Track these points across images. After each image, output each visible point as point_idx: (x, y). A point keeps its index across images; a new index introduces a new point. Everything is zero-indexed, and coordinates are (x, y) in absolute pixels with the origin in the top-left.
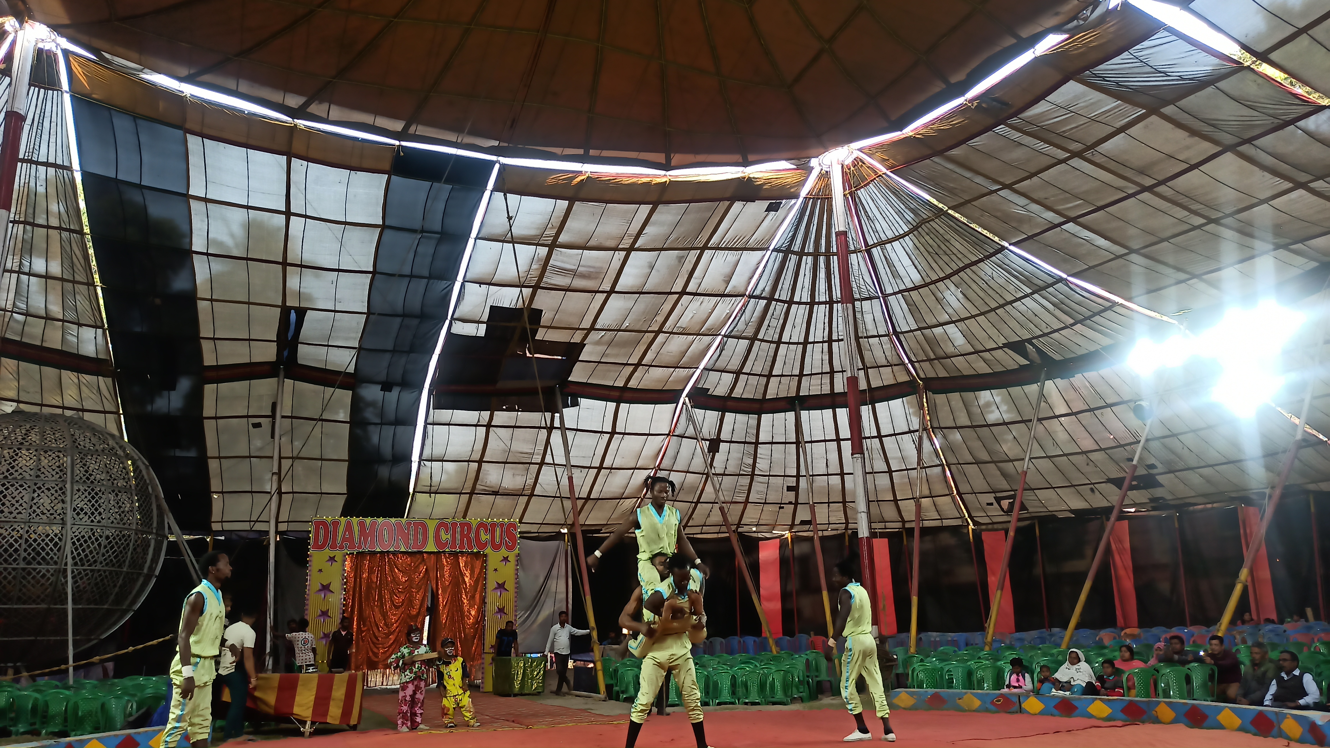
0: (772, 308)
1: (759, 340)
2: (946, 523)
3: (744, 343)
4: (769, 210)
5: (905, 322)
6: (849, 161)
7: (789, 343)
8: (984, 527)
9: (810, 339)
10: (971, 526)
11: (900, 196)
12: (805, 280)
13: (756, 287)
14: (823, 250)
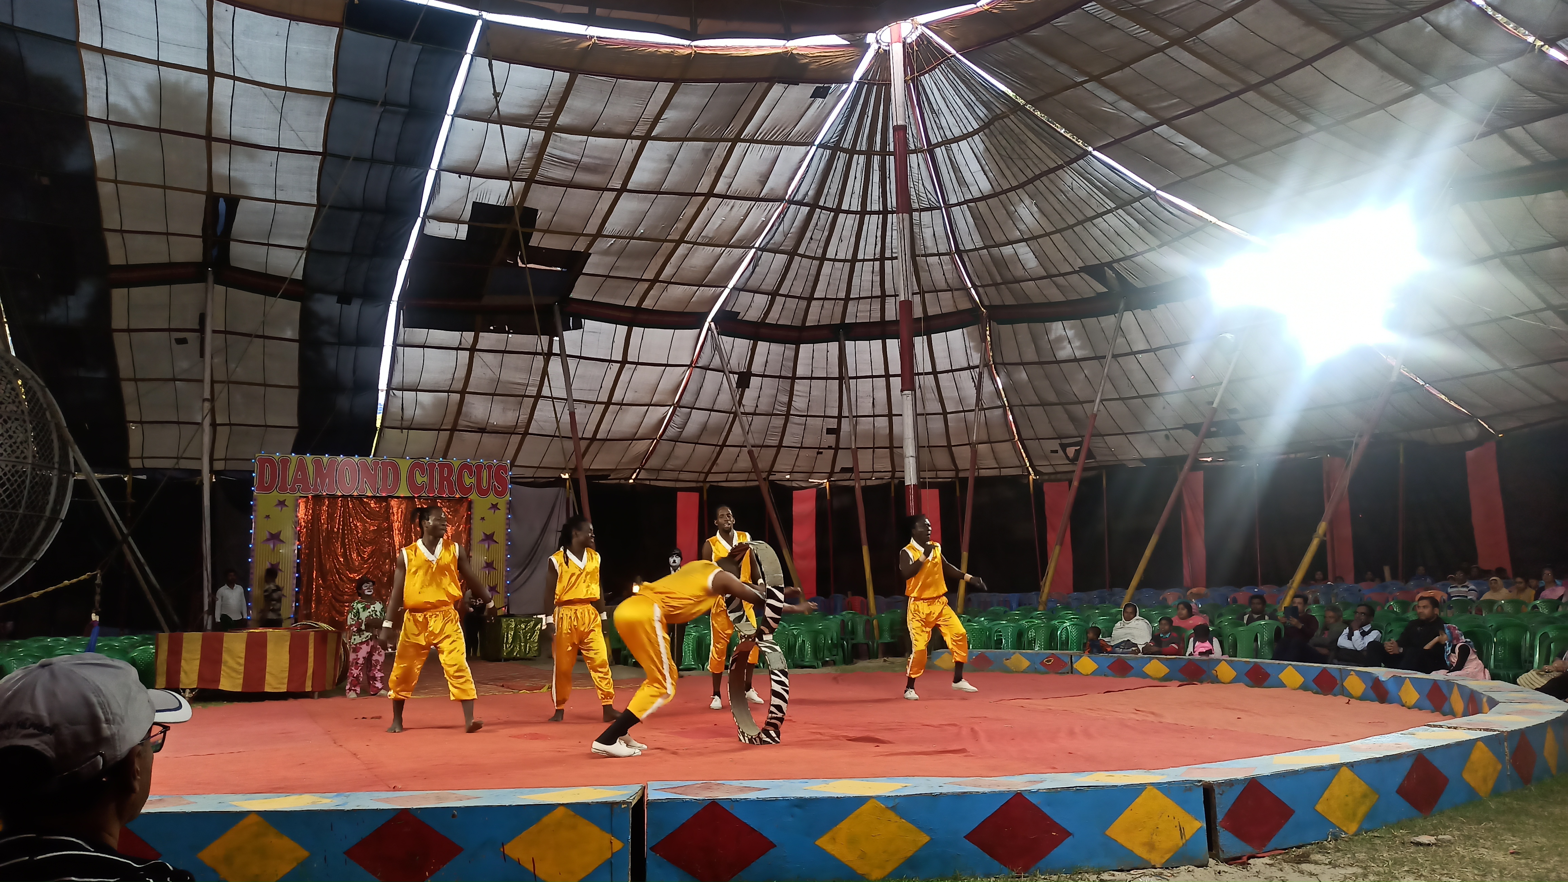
0: (816, 216)
1: (800, 255)
2: (1005, 472)
3: (782, 259)
4: (815, 95)
5: (970, 238)
6: (912, 38)
7: (834, 260)
8: (1046, 477)
9: (860, 256)
10: (1032, 477)
11: (971, 85)
12: (855, 184)
13: (797, 191)
14: (878, 148)
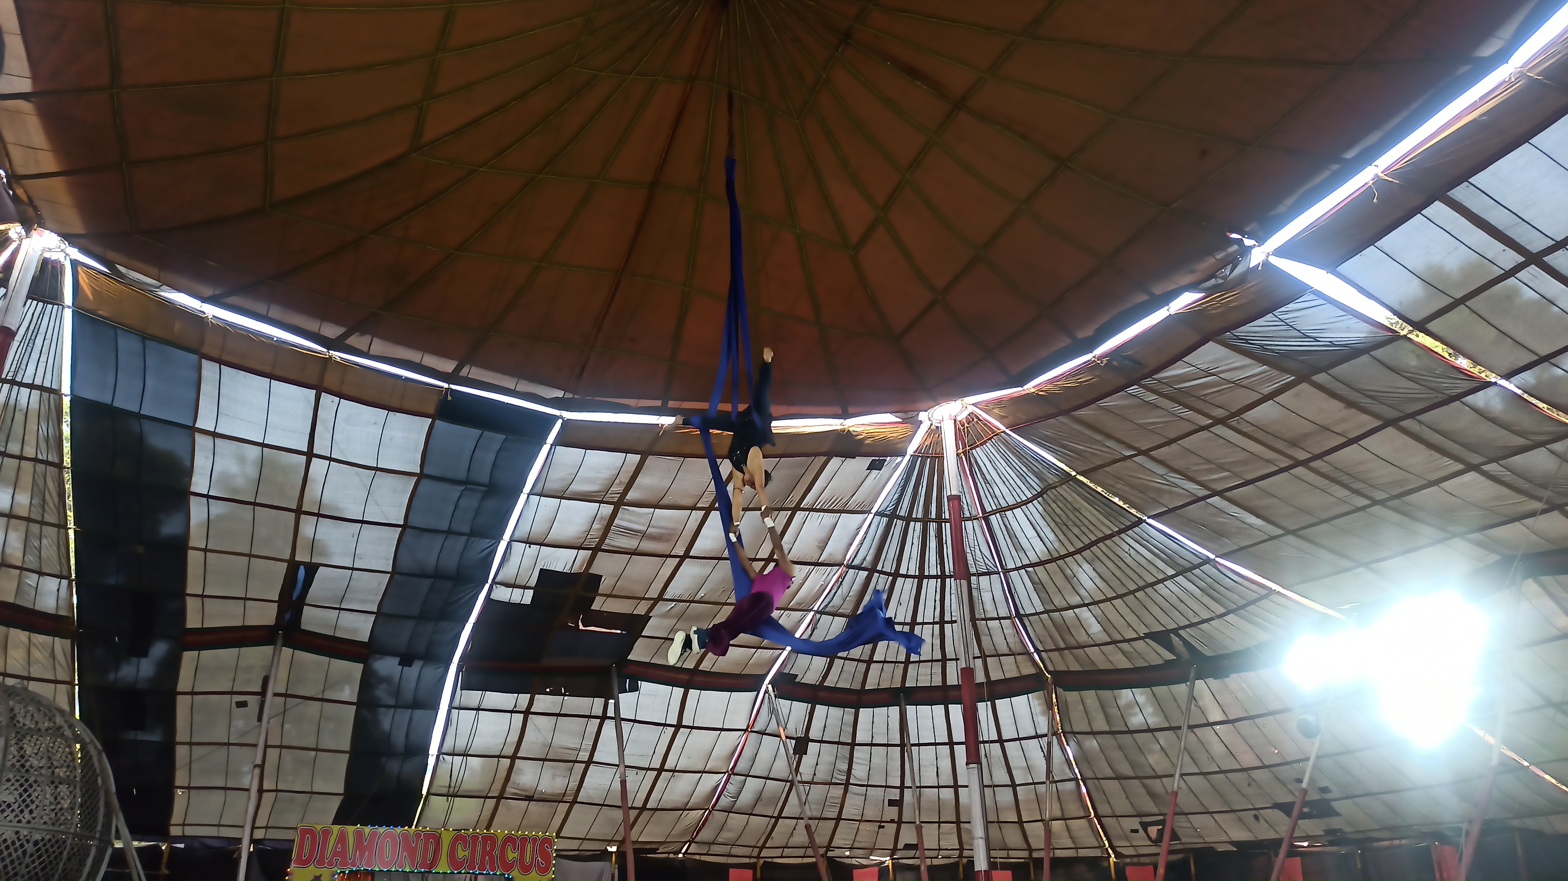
0: (874, 580)
2: (1082, 853)
3: (841, 622)
4: (871, 468)
5: (1030, 602)
6: (962, 417)
8: (1128, 860)
9: (919, 619)
10: (1113, 859)
11: (1022, 458)
12: (912, 550)
13: (855, 557)
14: (933, 516)
